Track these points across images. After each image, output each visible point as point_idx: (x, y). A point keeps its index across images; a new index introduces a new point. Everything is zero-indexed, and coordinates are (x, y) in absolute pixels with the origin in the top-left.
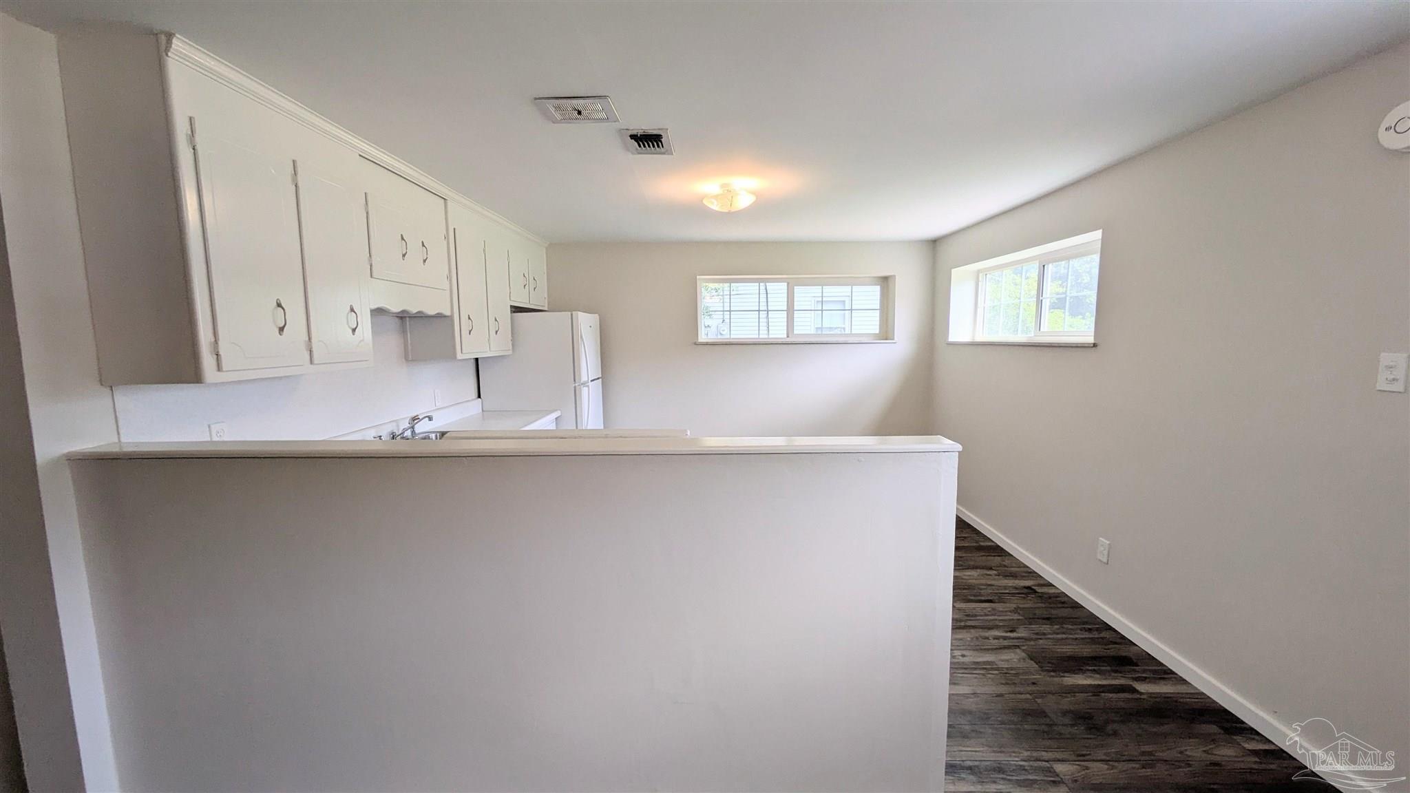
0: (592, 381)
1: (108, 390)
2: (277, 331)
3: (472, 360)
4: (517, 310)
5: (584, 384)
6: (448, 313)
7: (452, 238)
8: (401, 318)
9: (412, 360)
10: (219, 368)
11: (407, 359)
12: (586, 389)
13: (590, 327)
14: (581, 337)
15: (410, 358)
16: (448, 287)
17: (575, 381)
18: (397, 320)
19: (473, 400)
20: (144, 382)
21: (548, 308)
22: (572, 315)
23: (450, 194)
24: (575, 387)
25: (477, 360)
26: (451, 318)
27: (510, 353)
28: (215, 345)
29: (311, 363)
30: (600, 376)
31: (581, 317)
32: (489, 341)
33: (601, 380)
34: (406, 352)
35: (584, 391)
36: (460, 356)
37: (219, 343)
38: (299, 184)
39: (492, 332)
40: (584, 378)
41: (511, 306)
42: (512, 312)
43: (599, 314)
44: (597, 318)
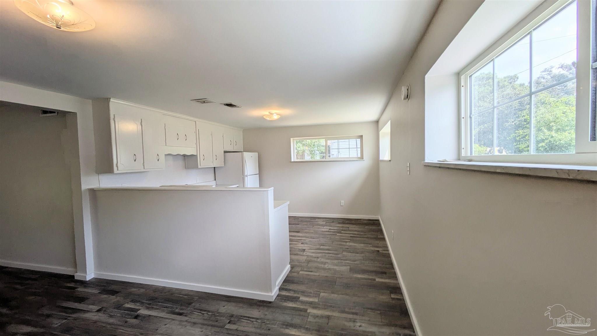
0: (249, 175)
1: (98, 175)
2: (134, 161)
3: (212, 168)
4: (225, 152)
6: (195, 154)
7: (197, 134)
8: (184, 156)
10: (118, 170)
11: (186, 168)
12: (247, 177)
13: (252, 157)
14: (245, 160)
16: (196, 147)
17: (243, 175)
18: (183, 157)
19: (212, 181)
20: (104, 173)
21: (243, 151)
22: (242, 153)
23: (197, 120)
24: (243, 177)
25: (215, 167)
26: (196, 156)
27: (223, 166)
28: (117, 164)
29: (144, 169)
30: (258, 173)
31: (245, 154)
32: (213, 162)
33: (258, 175)
34: (185, 166)
35: (246, 178)
36: (199, 167)
37: (118, 164)
38: (142, 125)
39: (215, 159)
40: (246, 174)
41: (224, 151)
42: (224, 153)
43: (258, 153)
44: (257, 154)
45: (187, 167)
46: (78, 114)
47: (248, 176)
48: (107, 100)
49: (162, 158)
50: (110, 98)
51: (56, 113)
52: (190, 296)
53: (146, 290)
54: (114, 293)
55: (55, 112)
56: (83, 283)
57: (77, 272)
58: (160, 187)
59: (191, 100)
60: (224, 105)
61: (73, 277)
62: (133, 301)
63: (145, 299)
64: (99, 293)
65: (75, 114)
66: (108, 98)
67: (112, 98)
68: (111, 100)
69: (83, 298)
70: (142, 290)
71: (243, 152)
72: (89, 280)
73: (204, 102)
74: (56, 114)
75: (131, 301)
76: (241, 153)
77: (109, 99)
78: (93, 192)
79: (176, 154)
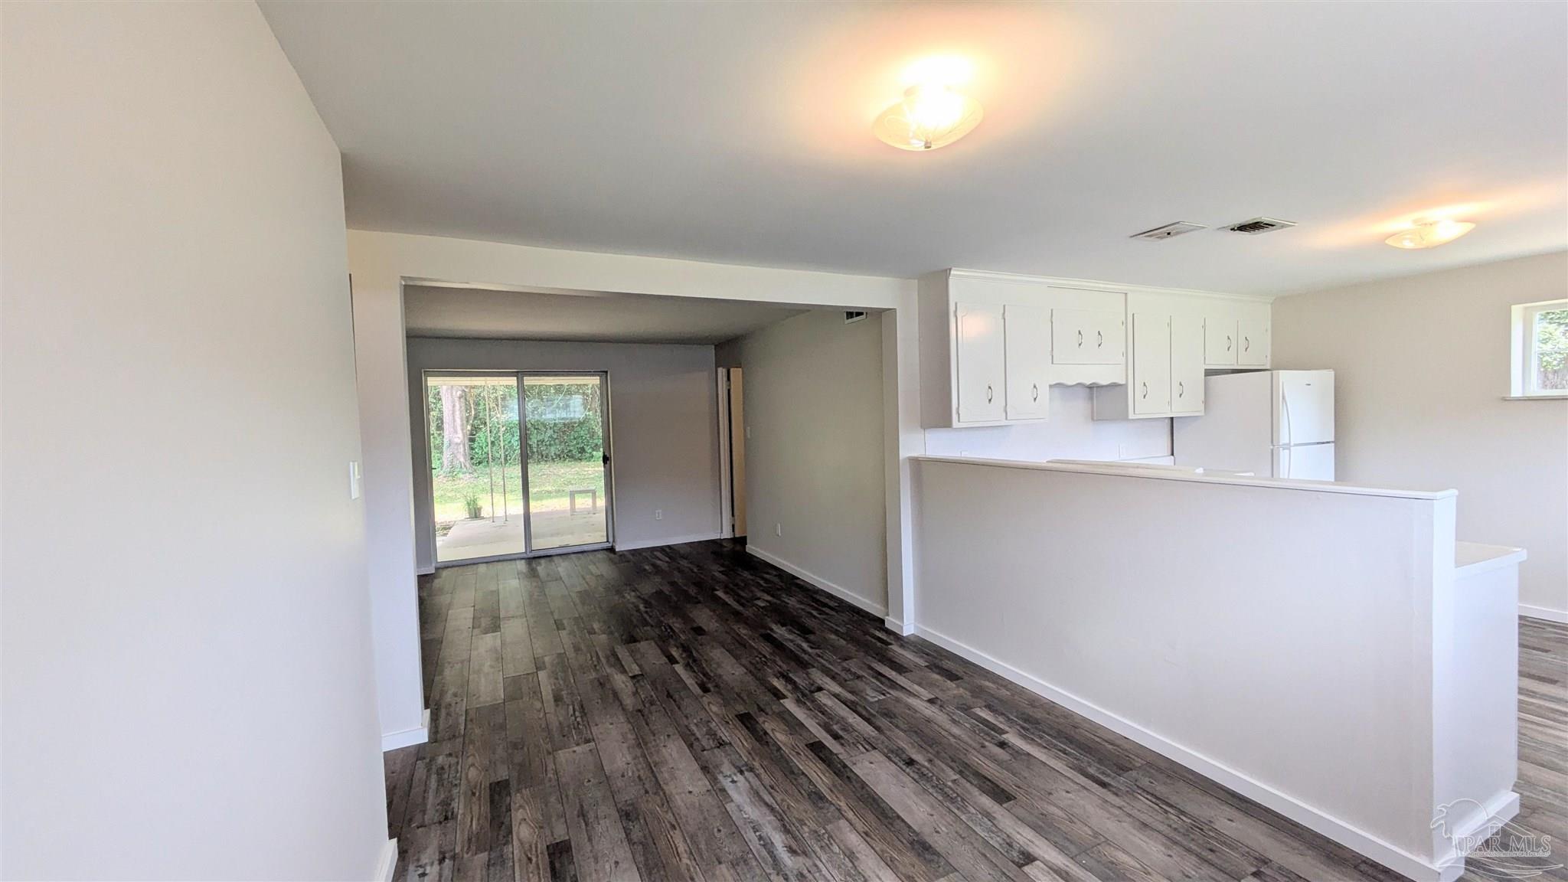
0: (1296, 445)
1: (923, 430)
2: (987, 401)
3: (1166, 421)
4: (1209, 373)
5: (1288, 446)
6: (1124, 382)
8: (1092, 388)
9: (1097, 420)
10: (959, 421)
11: (1093, 419)
12: (1287, 451)
13: (1309, 384)
14: (1284, 398)
15: (1095, 418)
16: (1124, 362)
17: (1272, 442)
18: (1088, 390)
19: (1166, 455)
21: (1270, 366)
22: (1272, 374)
23: (1129, 288)
24: (1272, 450)
25: (1172, 419)
26: (1124, 386)
27: (1202, 414)
28: (958, 408)
29: (1006, 419)
30: (1333, 440)
31: (1284, 376)
32: (1170, 403)
33: (1333, 444)
34: (1092, 412)
35: (1284, 454)
36: (1131, 416)
37: (960, 408)
38: (1006, 318)
39: (1175, 395)
40: (1284, 439)
41: (1206, 370)
42: (1205, 376)
43: (1334, 369)
44: (1332, 373)
45: (1097, 417)
46: (898, 311)
47: (1292, 448)
48: (946, 272)
49: (1044, 392)
50: (950, 269)
51: (865, 314)
52: (1122, 750)
53: (1013, 695)
54: (952, 676)
55: (862, 314)
56: (898, 637)
57: (888, 615)
58: (1048, 462)
59: (1131, 237)
60: (1233, 229)
61: (882, 621)
62: (989, 707)
63: (1015, 714)
64: (926, 666)
65: (891, 312)
66: (946, 270)
67: (953, 268)
68: (952, 272)
69: (901, 666)
70: (1004, 692)
71: (1274, 372)
72: (907, 636)
73: (1169, 234)
74: (863, 317)
75: (985, 706)
76: (1269, 372)
77: (948, 271)
78: (917, 463)
79: (1075, 383)
